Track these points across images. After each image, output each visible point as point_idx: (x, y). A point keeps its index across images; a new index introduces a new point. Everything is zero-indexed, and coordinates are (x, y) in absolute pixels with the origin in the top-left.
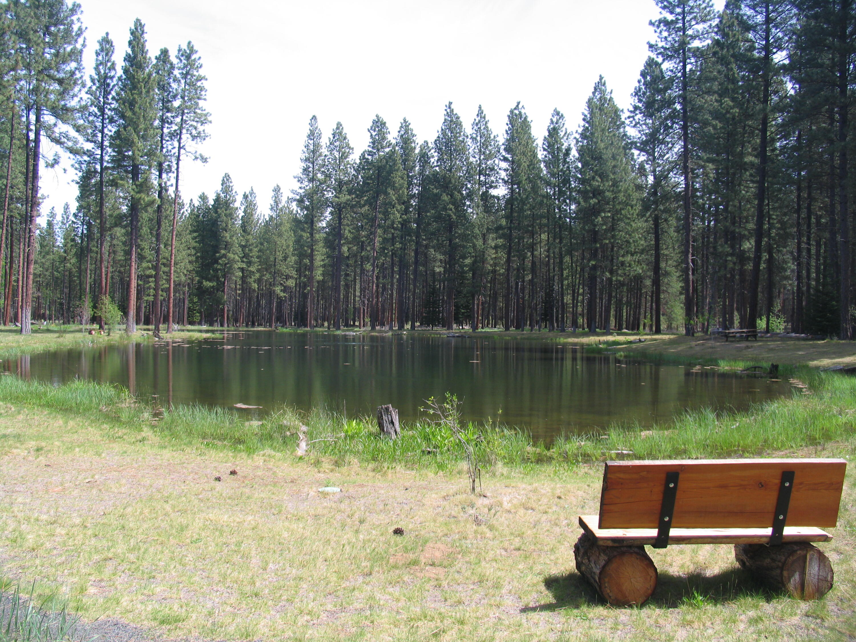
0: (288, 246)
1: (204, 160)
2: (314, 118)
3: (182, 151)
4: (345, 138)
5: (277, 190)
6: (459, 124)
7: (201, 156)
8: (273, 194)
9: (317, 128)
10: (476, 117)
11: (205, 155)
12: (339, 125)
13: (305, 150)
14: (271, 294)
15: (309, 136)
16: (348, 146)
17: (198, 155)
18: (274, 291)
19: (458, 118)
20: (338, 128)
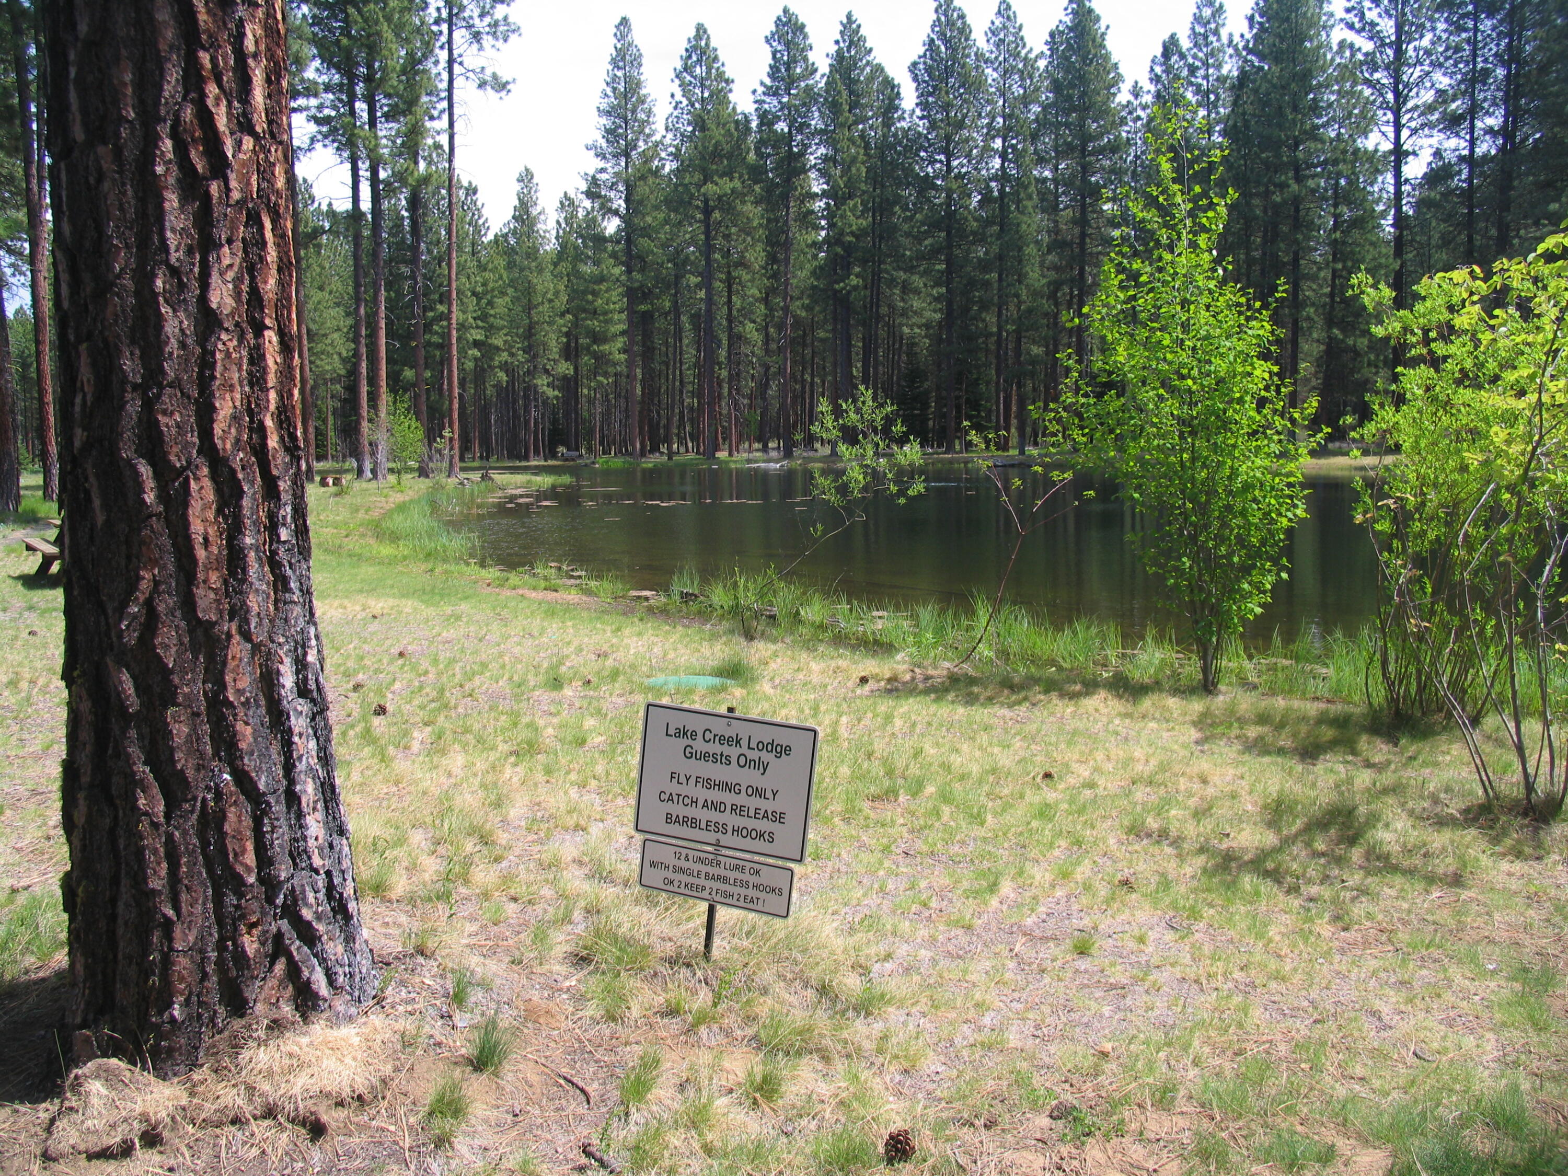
0: (557, 293)
1: (501, 86)
2: (624, 22)
3: (457, 69)
4: (716, 59)
5: (526, 178)
6: (965, 31)
7: (495, 76)
8: (517, 187)
9: (630, 45)
10: (994, 17)
11: (505, 77)
12: (701, 31)
13: (609, 91)
14: (530, 391)
15: (614, 61)
16: (720, 76)
17: (488, 76)
18: (536, 386)
19: (962, 17)
20: (698, 37)
